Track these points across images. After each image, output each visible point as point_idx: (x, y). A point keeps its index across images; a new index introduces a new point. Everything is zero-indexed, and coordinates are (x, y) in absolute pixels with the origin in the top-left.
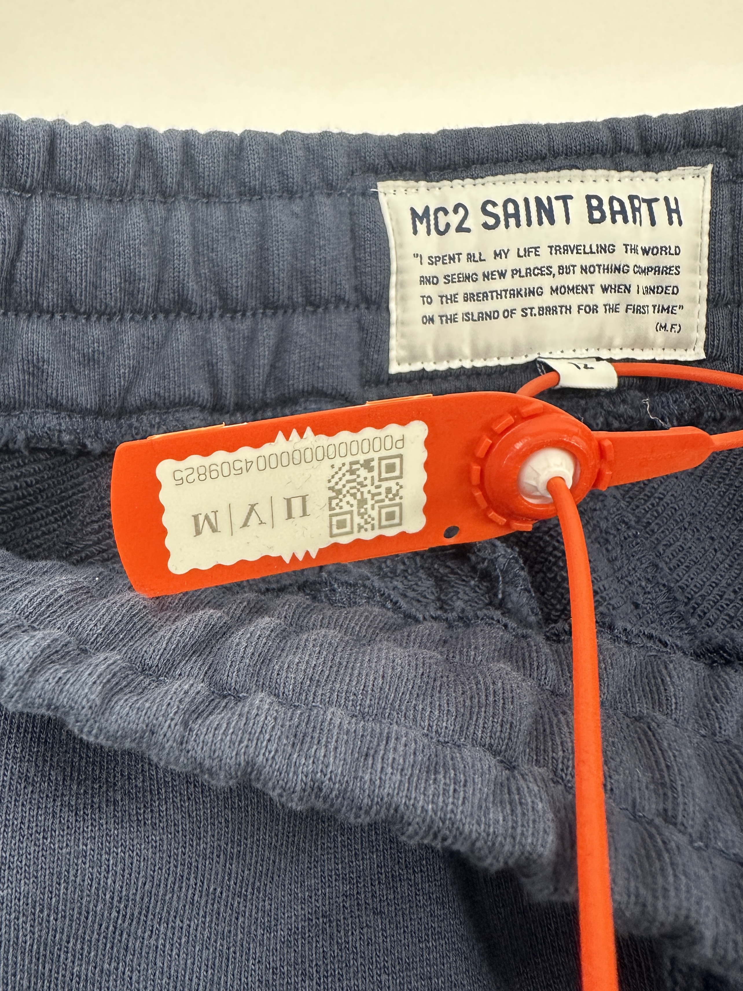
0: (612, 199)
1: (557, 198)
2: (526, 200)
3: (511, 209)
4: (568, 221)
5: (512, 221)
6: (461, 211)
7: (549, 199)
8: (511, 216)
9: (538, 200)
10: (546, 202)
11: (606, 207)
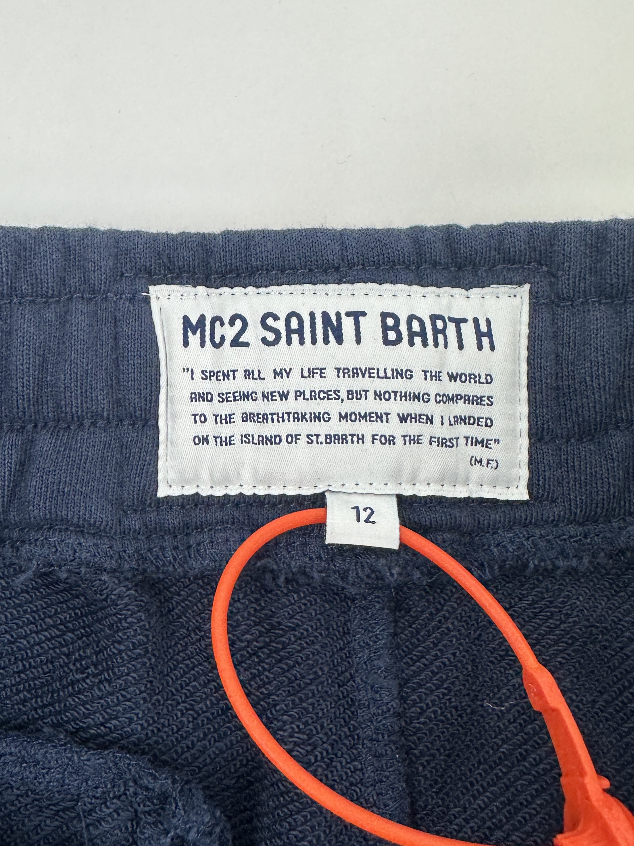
0: (411, 318)
1: (348, 314)
3: (294, 324)
4: (358, 341)
10: (334, 318)
11: (403, 328)
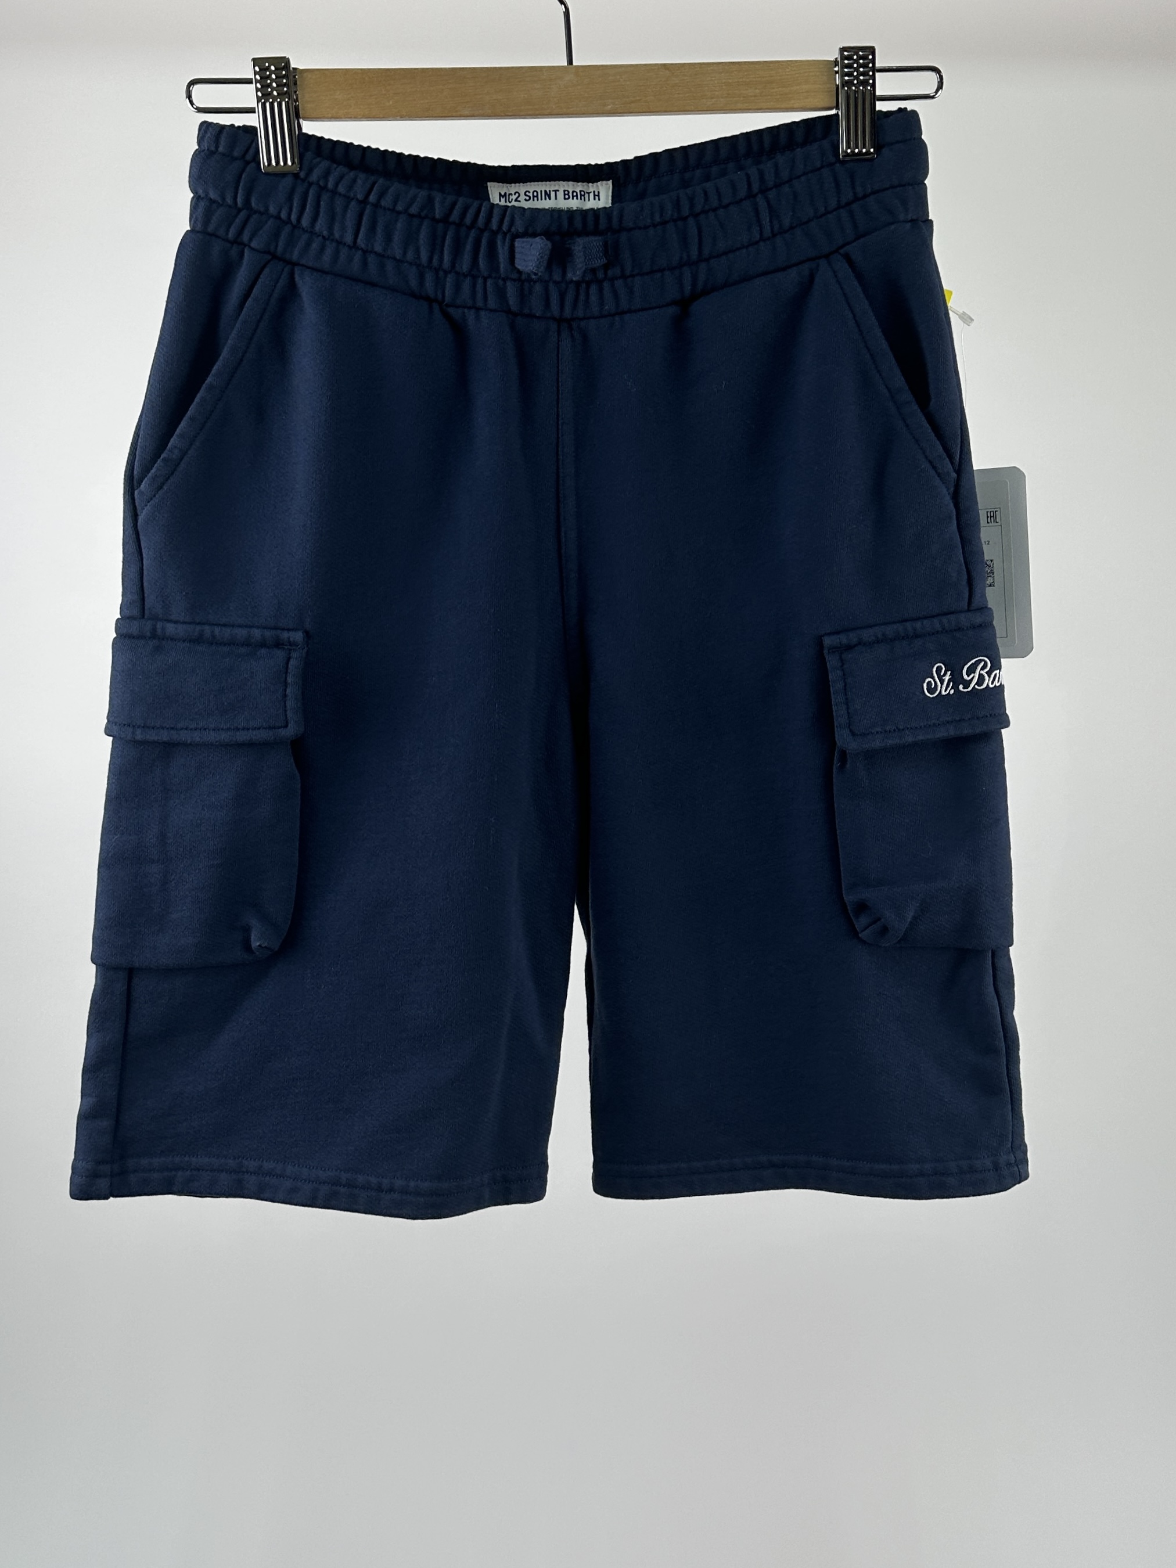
0: (573, 192)
2: (541, 191)
5: (536, 198)
6: (517, 194)
7: (550, 191)
8: (536, 196)
9: (546, 191)
10: (548, 192)
11: (571, 194)
